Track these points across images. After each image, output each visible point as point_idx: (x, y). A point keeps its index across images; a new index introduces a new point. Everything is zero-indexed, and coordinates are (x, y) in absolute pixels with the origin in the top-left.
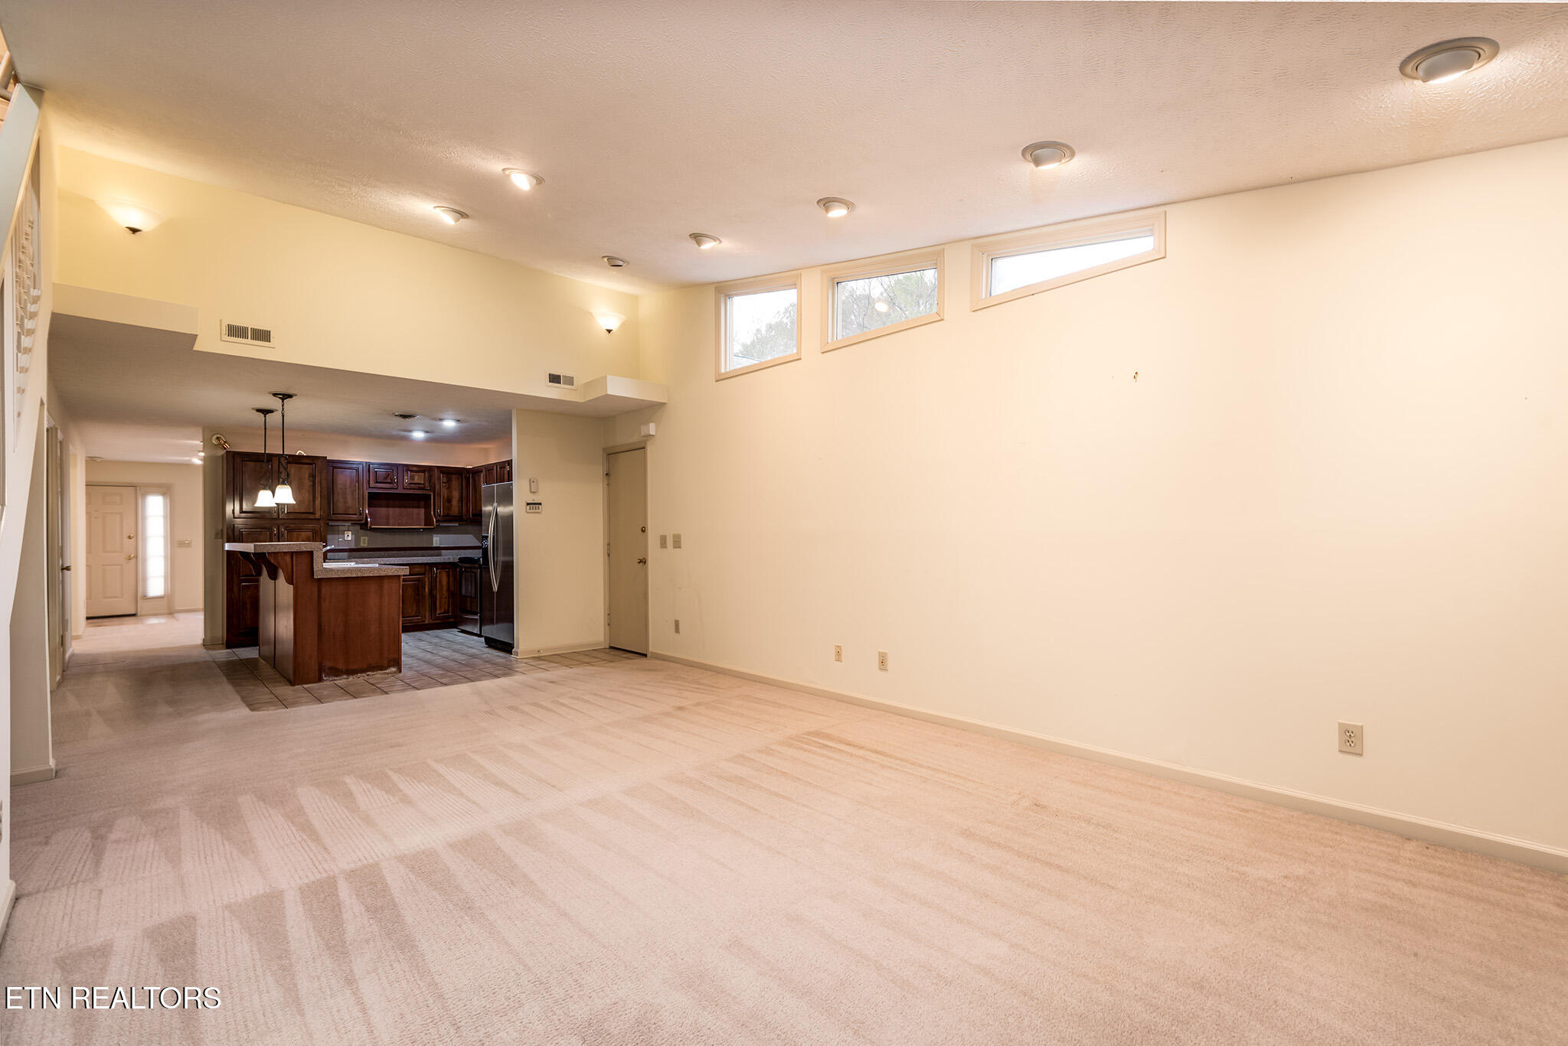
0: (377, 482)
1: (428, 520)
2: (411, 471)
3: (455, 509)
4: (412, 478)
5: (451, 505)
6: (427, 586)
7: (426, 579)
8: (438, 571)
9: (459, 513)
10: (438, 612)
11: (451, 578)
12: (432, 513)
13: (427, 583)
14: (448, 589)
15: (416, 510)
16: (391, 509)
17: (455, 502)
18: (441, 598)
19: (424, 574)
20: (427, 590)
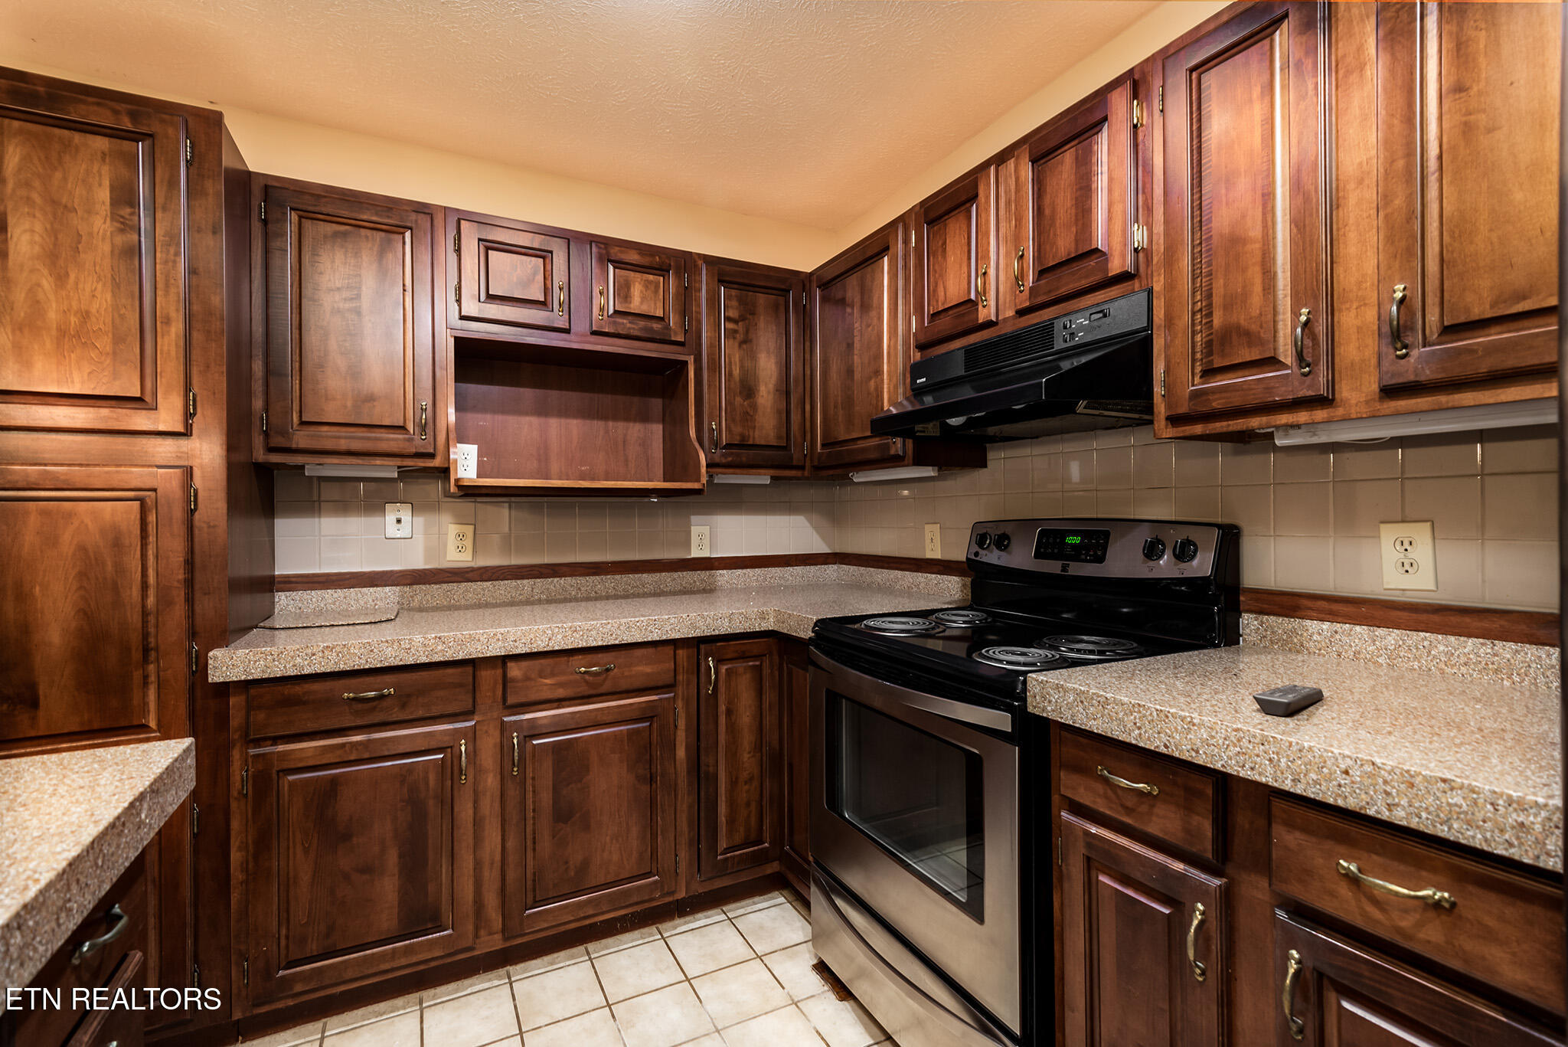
0: (491, 298)
1: (677, 461)
2: (619, 264)
3: (766, 427)
4: (623, 291)
5: (754, 407)
6: (681, 735)
7: (680, 704)
8: (723, 668)
9: (779, 437)
10: (723, 844)
11: (770, 696)
12: (692, 433)
13: (682, 724)
14: (758, 746)
15: (635, 430)
16: (554, 422)
17: (766, 395)
18: (733, 783)
19: (669, 687)
20: (681, 753)
